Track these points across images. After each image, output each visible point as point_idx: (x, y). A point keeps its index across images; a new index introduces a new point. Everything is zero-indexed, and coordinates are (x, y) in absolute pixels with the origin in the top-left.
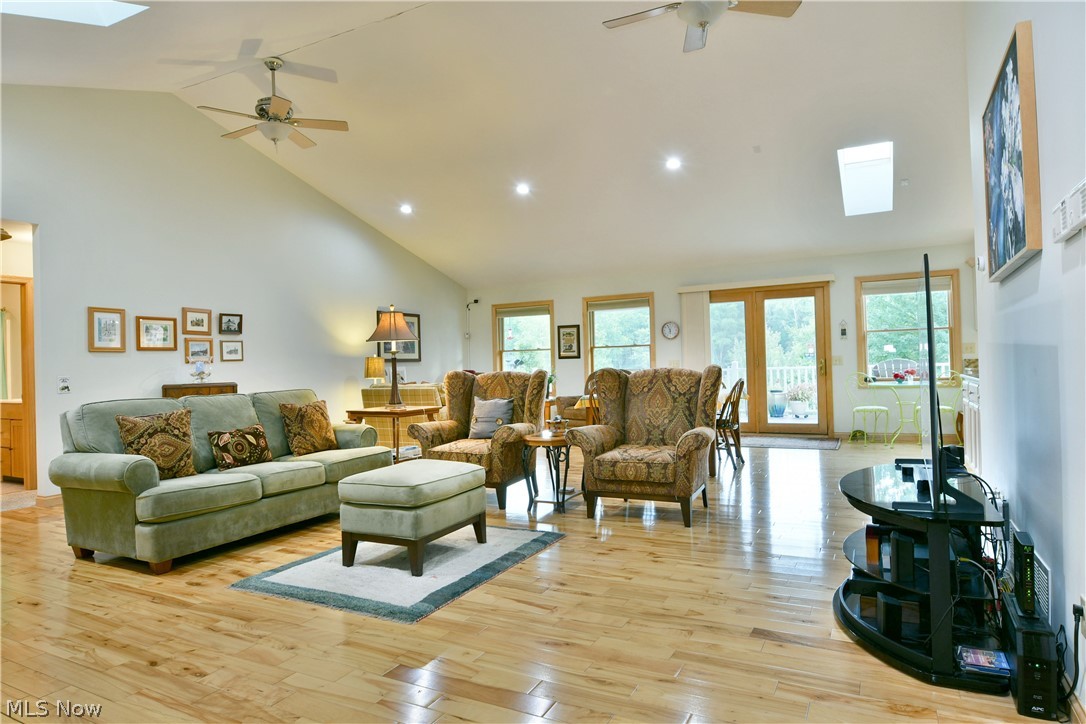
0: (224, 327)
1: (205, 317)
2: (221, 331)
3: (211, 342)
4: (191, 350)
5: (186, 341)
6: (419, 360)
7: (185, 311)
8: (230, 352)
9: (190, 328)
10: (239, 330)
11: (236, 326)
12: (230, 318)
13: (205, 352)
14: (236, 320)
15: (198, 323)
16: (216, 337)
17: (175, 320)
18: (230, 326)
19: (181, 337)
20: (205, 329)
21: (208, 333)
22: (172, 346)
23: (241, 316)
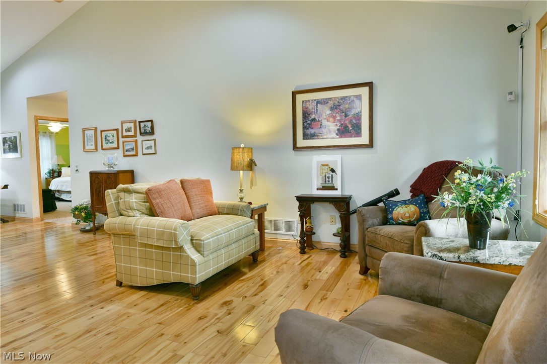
0: (142, 130)
1: (132, 125)
2: (141, 134)
3: (136, 142)
4: (125, 148)
5: (123, 142)
6: (371, 145)
7: (122, 123)
8: (148, 148)
9: (125, 134)
10: (152, 132)
11: (150, 129)
12: (145, 123)
13: (133, 149)
14: (149, 124)
15: (129, 130)
16: (140, 138)
17: (117, 130)
18: (147, 129)
19: (121, 140)
20: (132, 133)
21: (135, 136)
22: (116, 146)
23: (151, 121)
